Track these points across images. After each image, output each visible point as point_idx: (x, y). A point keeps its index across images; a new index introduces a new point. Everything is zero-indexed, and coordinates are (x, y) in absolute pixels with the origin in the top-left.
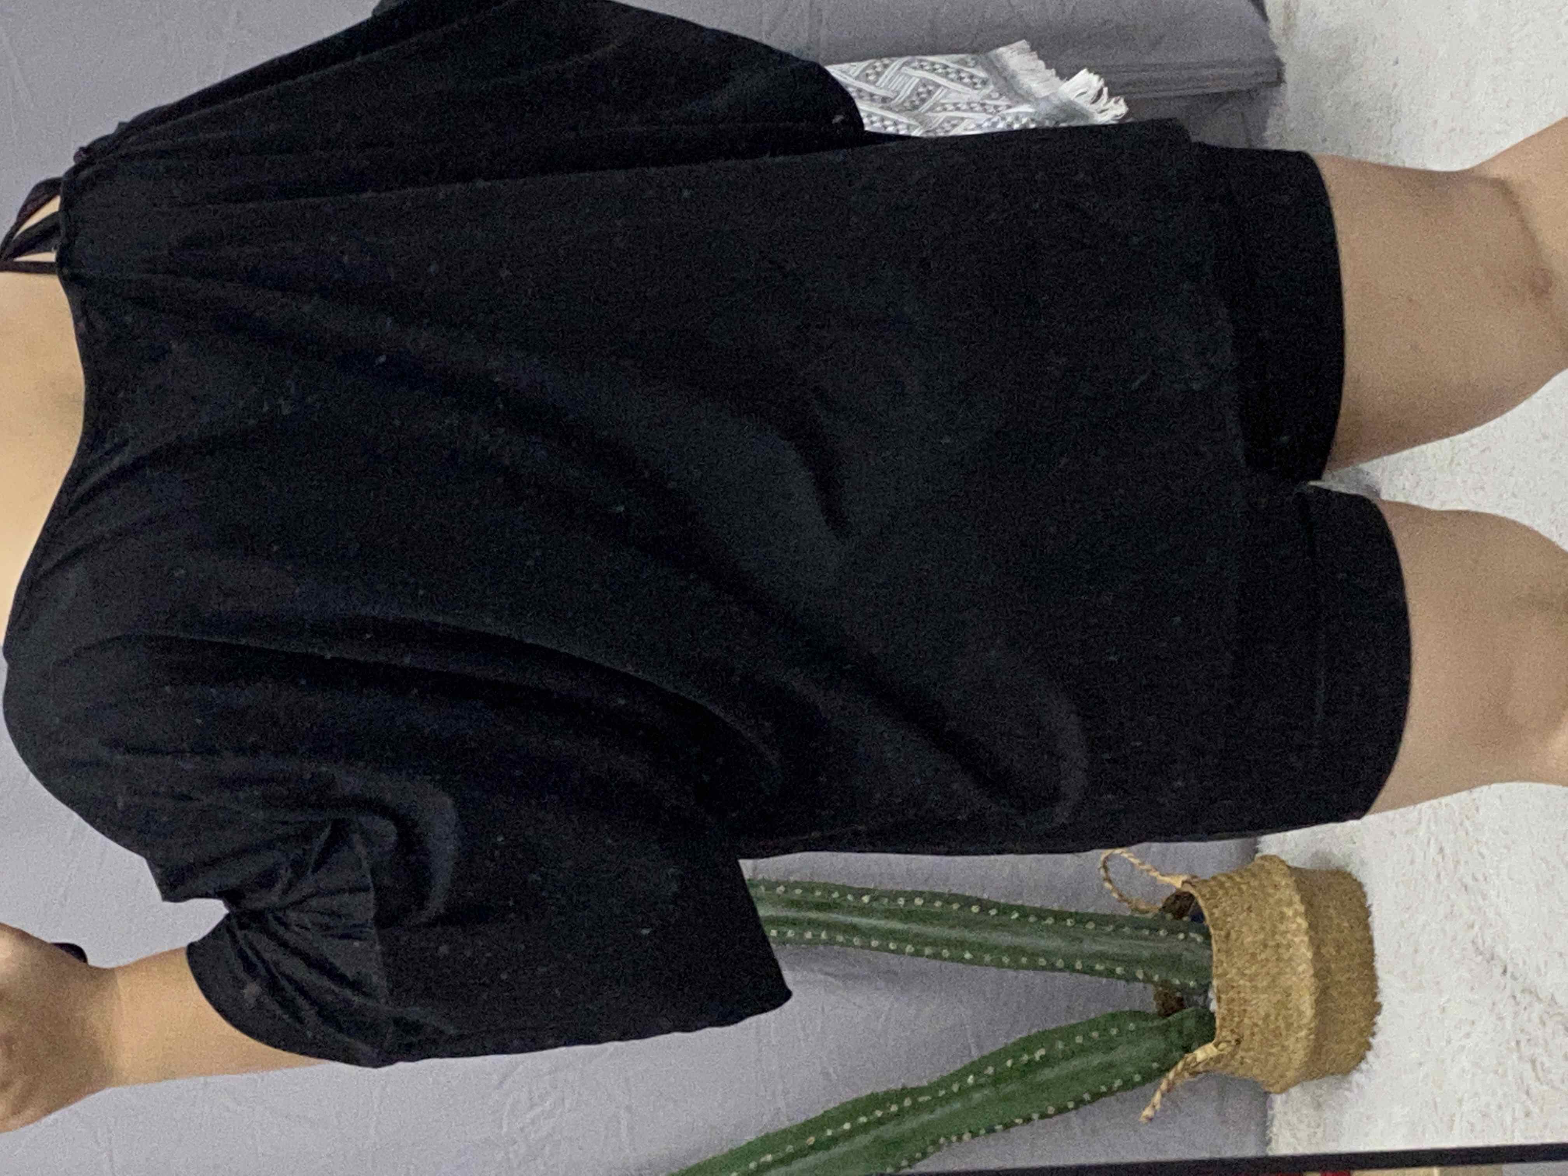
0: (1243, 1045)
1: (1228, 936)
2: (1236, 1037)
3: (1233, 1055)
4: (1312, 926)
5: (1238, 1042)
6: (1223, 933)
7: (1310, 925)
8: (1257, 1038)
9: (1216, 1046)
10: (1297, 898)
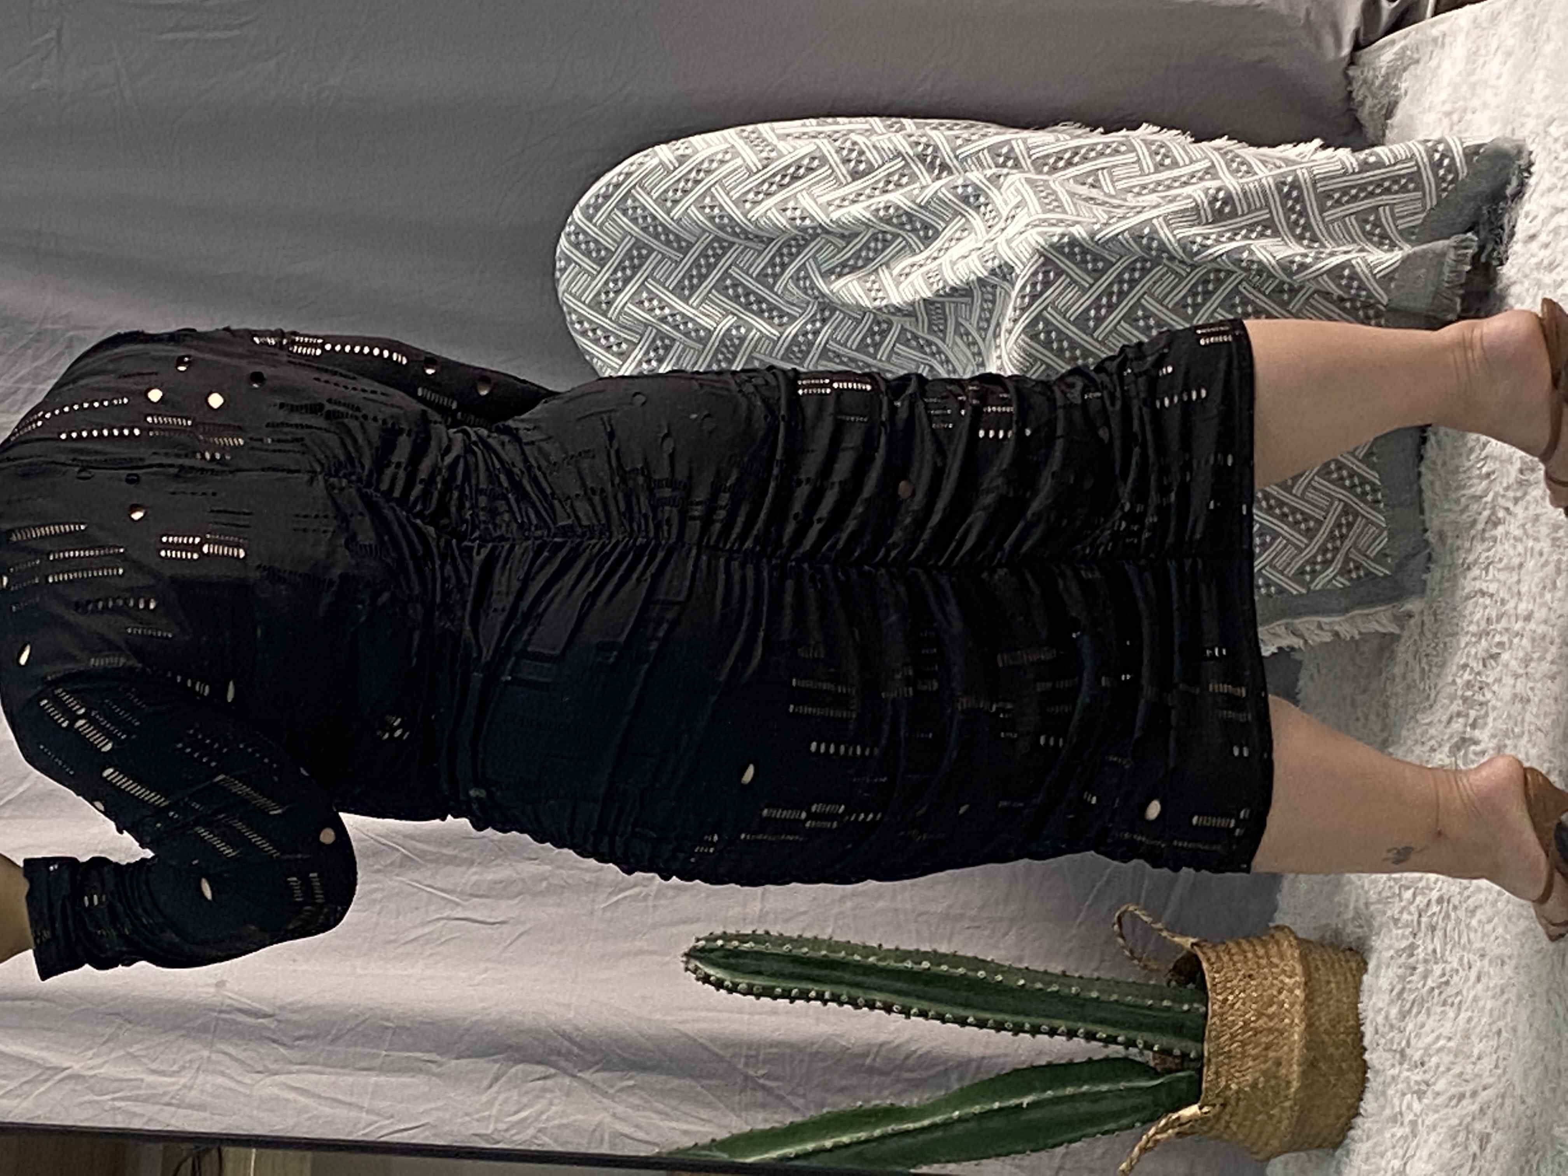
0: (1229, 1109)
1: (1225, 1000)
2: (1221, 1100)
3: (1218, 1117)
4: (1309, 999)
5: (1224, 1105)
6: (1221, 998)
7: (1306, 997)
8: (1242, 1104)
9: (1201, 1108)
10: (1299, 969)
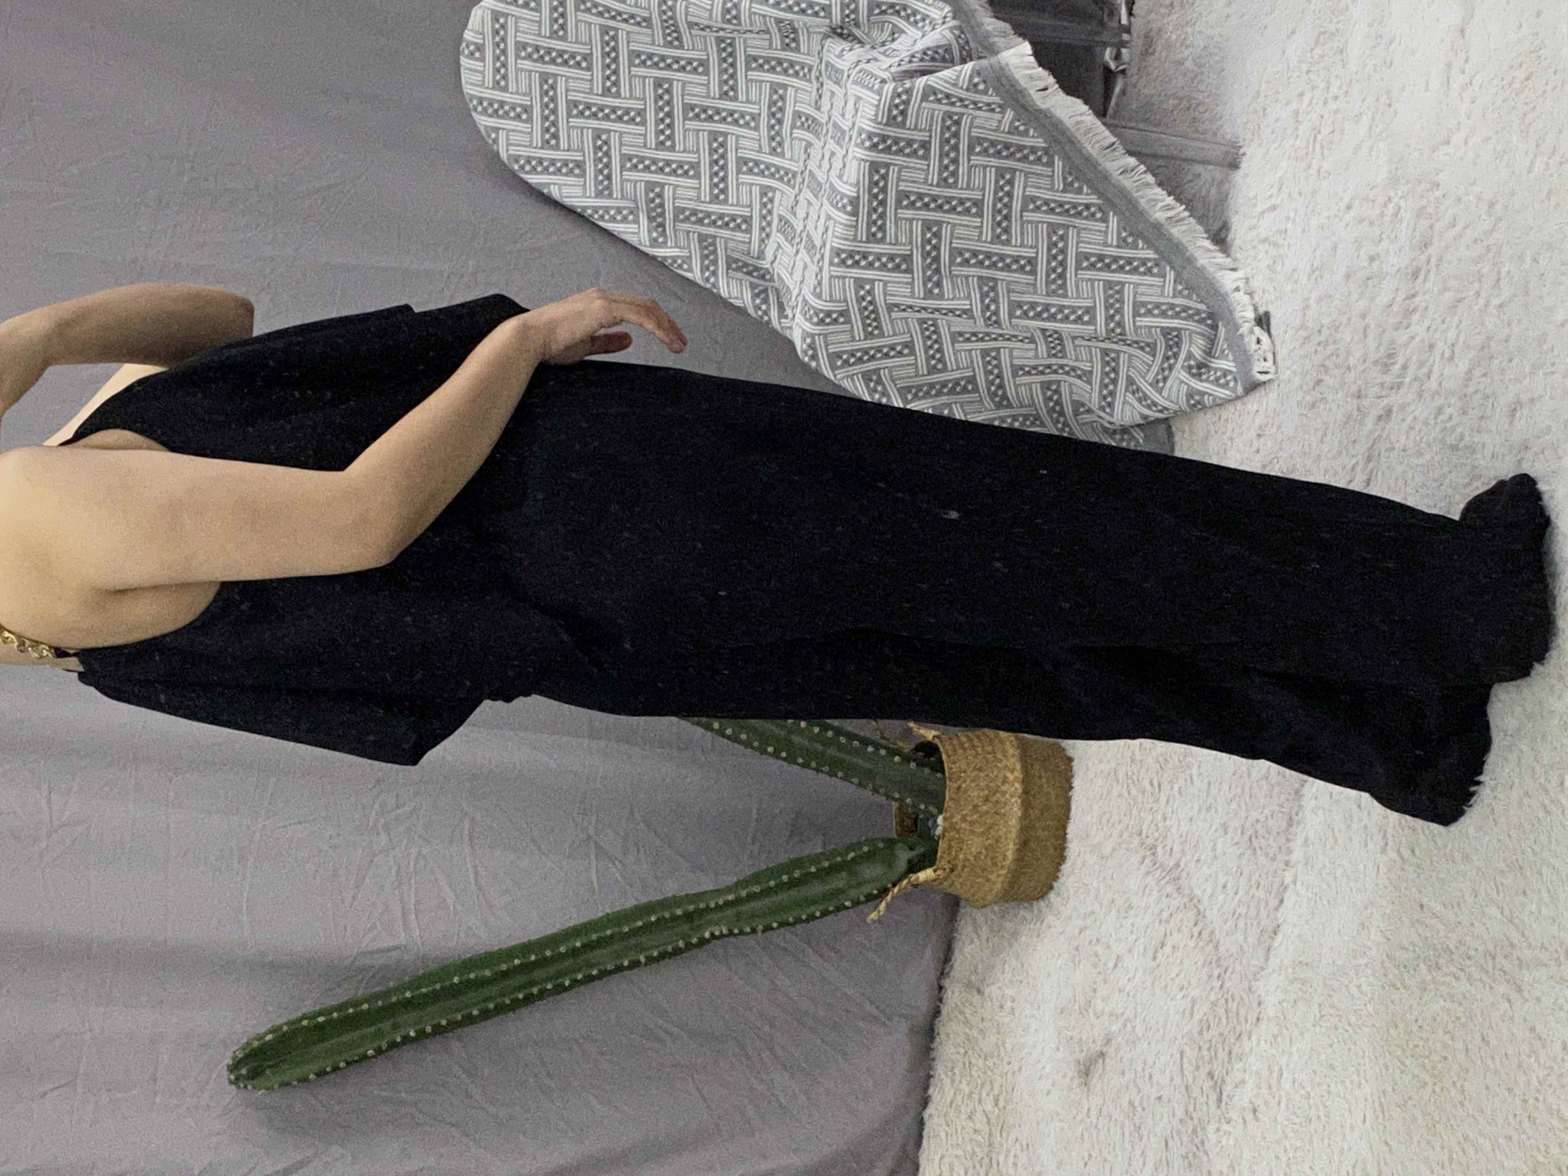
0: (956, 873)
1: (959, 788)
2: (951, 866)
3: (946, 879)
5: (952, 870)
6: (956, 785)
7: (1024, 791)
8: (966, 870)
9: (935, 871)
